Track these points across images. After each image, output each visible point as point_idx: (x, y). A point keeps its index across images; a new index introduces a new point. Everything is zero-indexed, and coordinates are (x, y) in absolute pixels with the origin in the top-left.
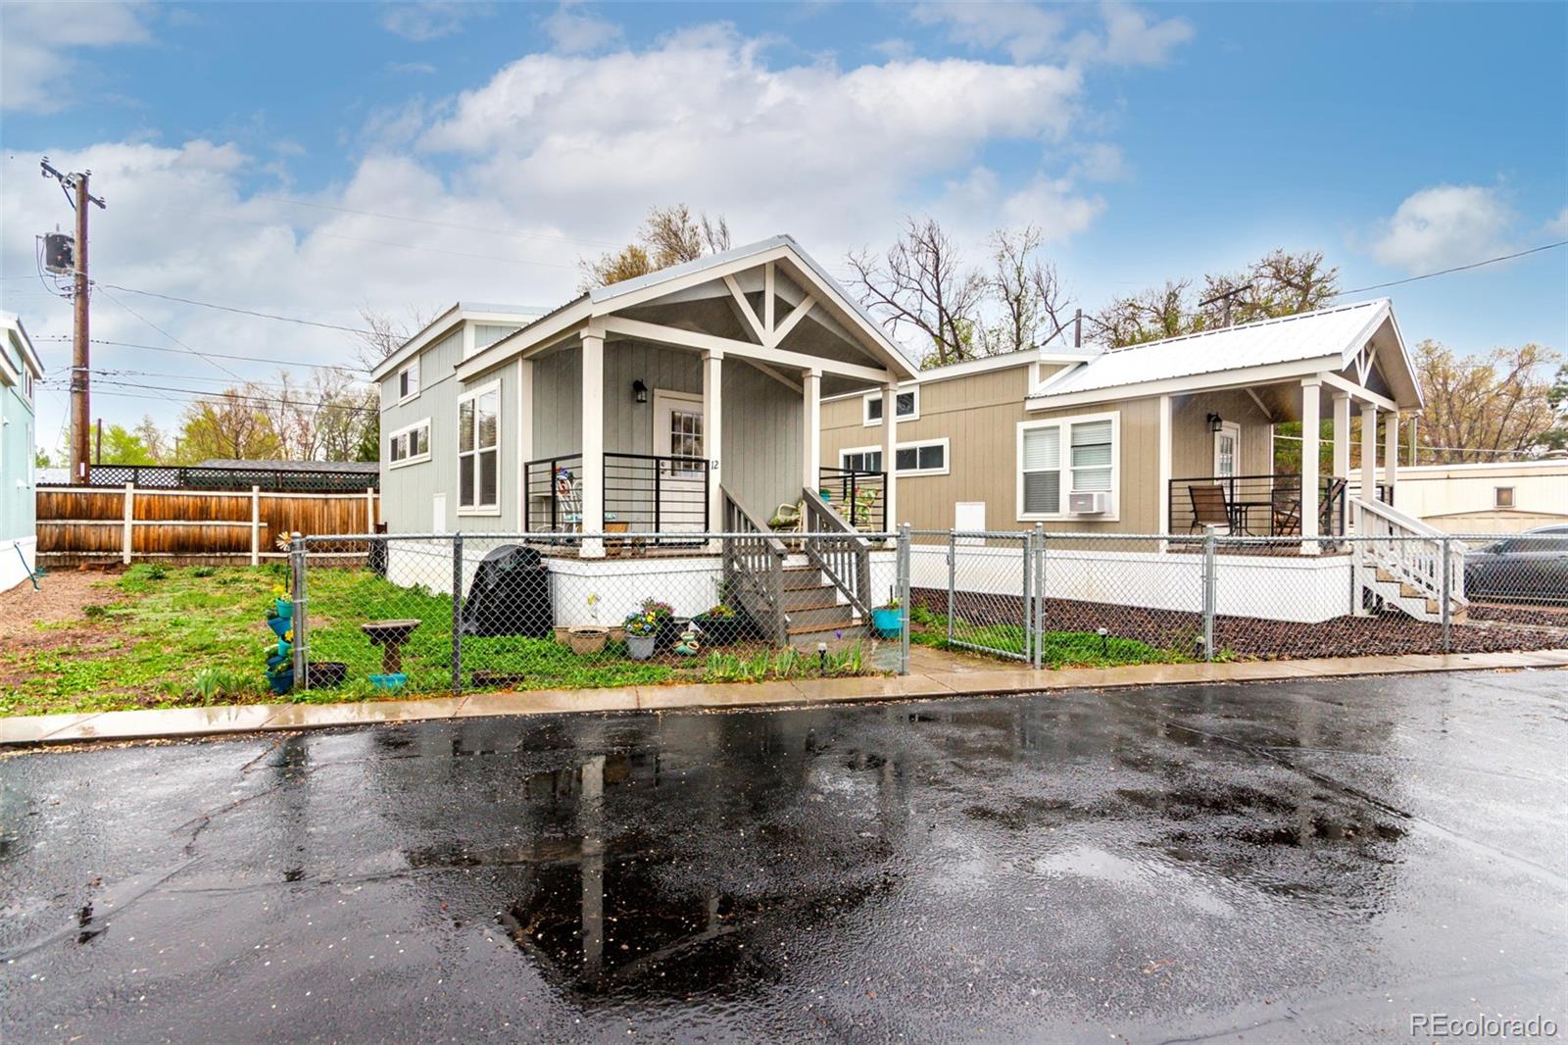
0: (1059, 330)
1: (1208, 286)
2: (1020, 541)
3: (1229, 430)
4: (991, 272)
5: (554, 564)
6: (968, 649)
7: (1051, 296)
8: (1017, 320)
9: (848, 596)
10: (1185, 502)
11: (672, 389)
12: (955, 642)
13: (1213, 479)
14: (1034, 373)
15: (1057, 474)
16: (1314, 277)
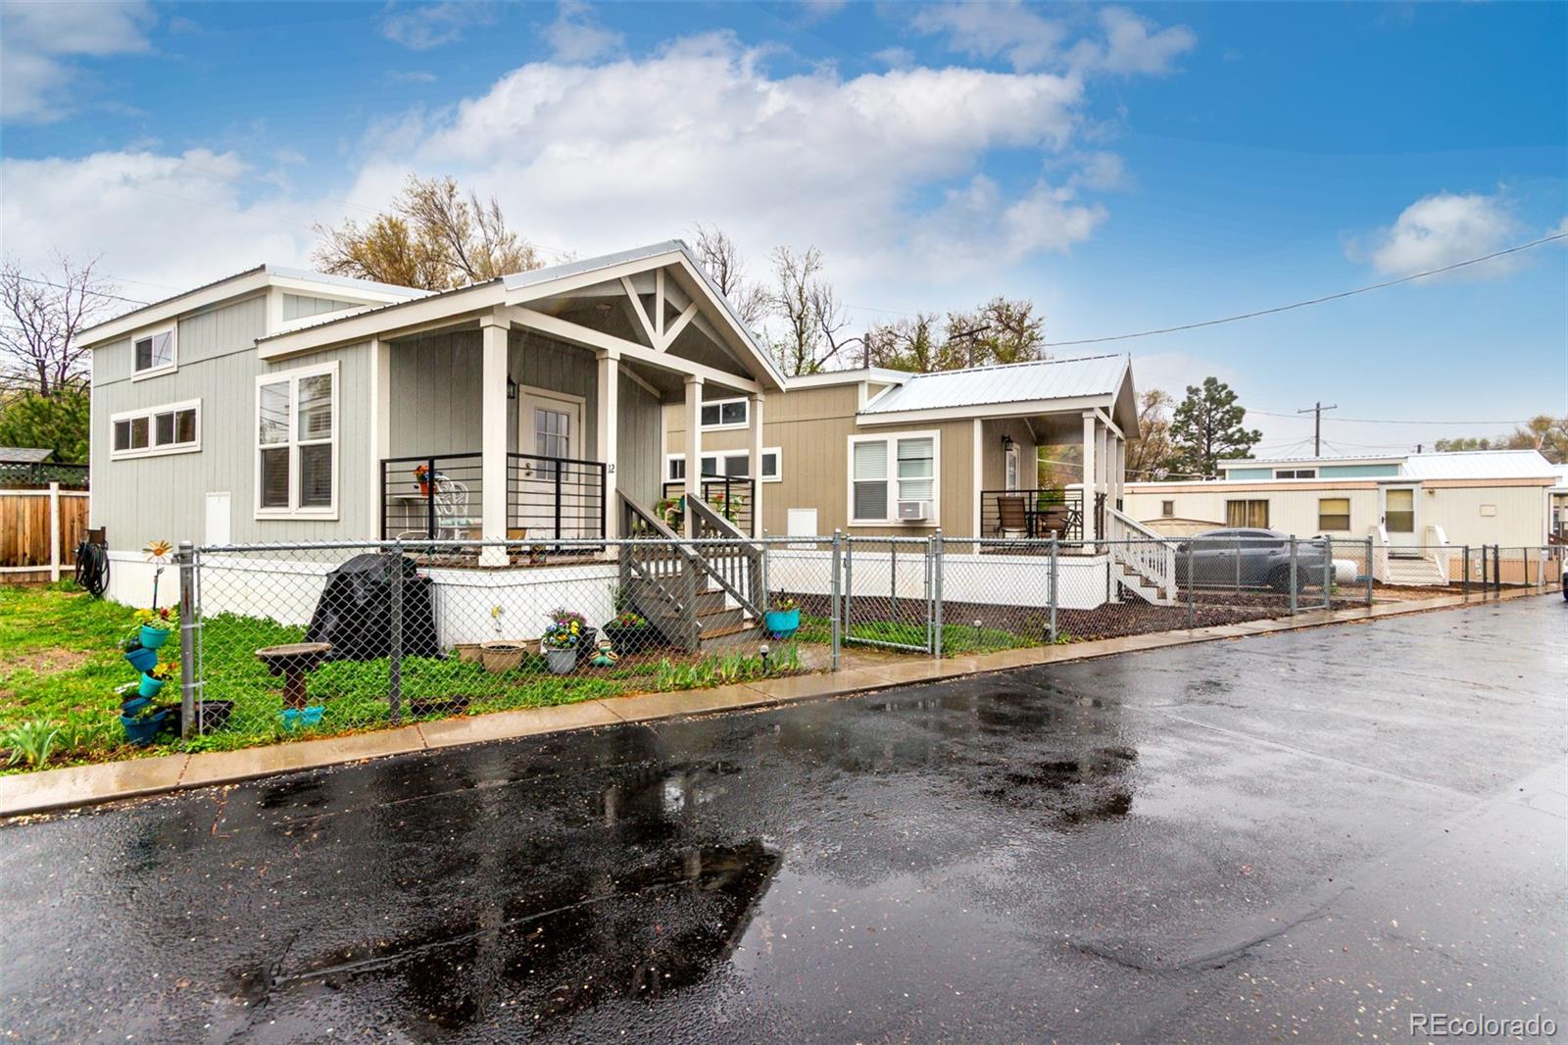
0: (835, 349)
1: (951, 323)
2: (922, 546)
3: (1015, 451)
4: (775, 288)
5: (437, 575)
6: (866, 644)
7: (827, 316)
8: (800, 336)
9: (740, 600)
10: (994, 512)
11: (537, 386)
12: (853, 639)
13: (1005, 492)
14: (863, 391)
15: (884, 485)
16: (1027, 323)
